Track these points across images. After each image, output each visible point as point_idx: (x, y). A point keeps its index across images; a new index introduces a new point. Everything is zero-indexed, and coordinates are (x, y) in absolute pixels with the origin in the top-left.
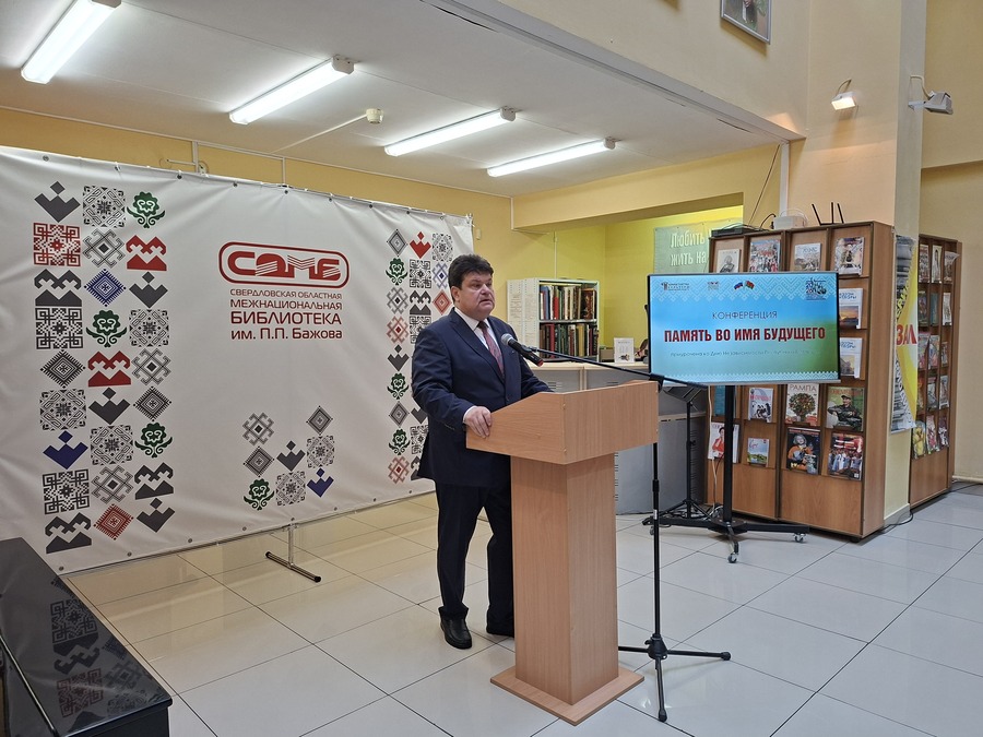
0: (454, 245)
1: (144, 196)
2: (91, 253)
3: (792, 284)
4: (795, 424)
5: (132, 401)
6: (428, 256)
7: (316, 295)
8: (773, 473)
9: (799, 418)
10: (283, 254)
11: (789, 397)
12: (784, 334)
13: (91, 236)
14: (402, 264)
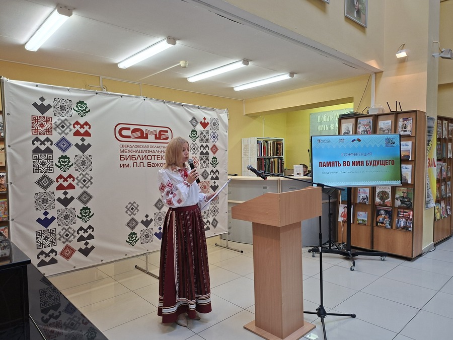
0: (219, 123)
1: (81, 102)
2: (57, 129)
3: (378, 139)
4: (380, 205)
5: (76, 196)
6: (208, 128)
7: (158, 147)
8: (370, 227)
9: (382, 202)
10: (143, 128)
11: (377, 193)
12: (375, 163)
13: (57, 121)
14: (196, 132)
